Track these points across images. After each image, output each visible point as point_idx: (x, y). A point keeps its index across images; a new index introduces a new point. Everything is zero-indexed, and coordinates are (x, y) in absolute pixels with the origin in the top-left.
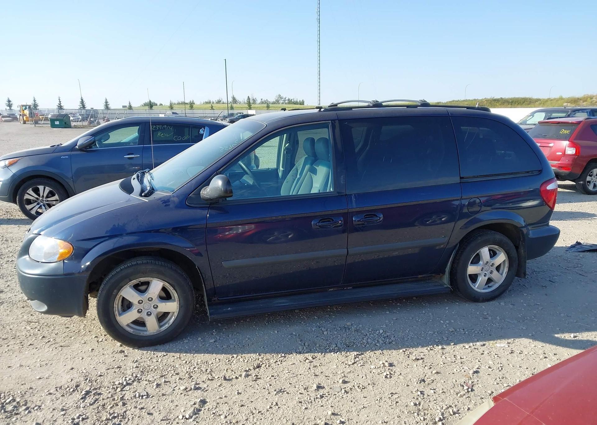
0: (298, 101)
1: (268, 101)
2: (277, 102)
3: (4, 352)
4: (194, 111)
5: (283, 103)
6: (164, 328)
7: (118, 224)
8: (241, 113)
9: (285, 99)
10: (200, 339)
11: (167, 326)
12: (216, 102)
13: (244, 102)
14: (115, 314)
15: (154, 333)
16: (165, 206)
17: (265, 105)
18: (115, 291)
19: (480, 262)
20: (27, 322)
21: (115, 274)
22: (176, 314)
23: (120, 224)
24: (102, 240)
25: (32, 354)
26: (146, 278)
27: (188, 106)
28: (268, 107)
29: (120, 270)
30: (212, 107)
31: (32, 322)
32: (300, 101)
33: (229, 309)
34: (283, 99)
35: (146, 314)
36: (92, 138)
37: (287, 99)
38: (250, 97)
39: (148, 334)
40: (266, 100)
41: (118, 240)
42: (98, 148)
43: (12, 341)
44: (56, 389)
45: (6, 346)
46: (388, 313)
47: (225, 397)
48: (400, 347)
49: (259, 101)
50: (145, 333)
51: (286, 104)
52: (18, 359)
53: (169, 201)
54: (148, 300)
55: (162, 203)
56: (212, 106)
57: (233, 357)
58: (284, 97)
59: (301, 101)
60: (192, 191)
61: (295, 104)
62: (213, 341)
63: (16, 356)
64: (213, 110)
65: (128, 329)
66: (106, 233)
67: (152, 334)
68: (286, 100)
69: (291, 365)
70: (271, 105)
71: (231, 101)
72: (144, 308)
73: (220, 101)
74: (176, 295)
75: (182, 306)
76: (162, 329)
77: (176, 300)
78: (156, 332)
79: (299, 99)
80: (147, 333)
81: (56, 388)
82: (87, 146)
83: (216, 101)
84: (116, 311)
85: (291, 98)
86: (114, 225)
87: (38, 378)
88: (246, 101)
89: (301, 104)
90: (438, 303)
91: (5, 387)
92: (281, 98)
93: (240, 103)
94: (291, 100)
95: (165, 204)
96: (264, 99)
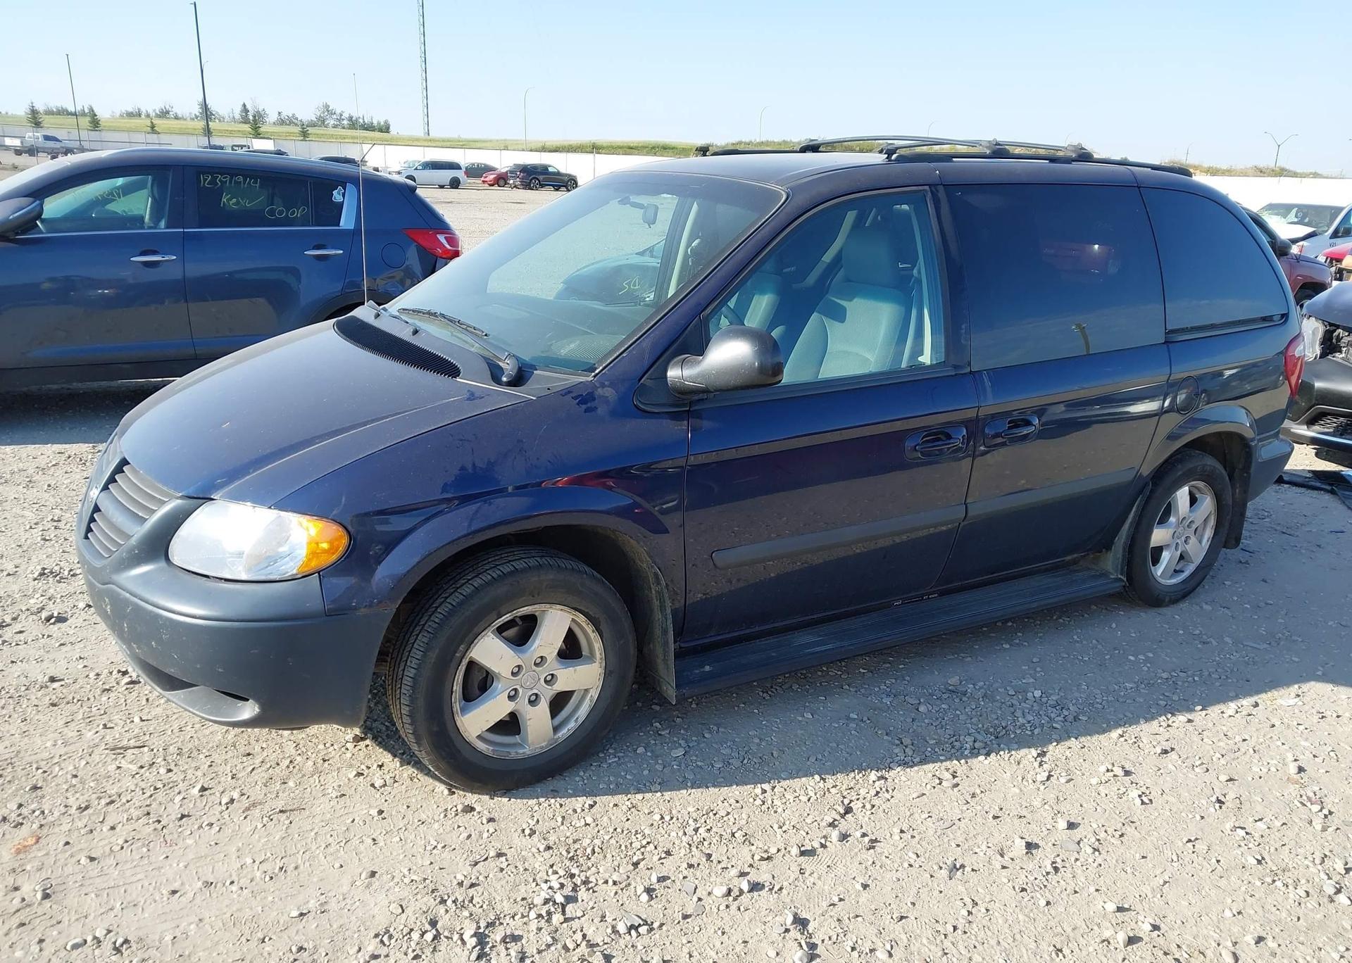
0: (375, 123)
1: (297, 119)
2: (321, 122)
3: (117, 848)
4: (103, 133)
5: (335, 126)
6: (564, 733)
7: (474, 465)
8: (242, 147)
9: (341, 115)
10: (641, 750)
11: (572, 725)
12: (156, 114)
13: (234, 118)
14: (455, 710)
15: (542, 747)
16: (586, 411)
17: (299, 129)
18: (462, 648)
19: (1171, 518)
20: (112, 750)
21: (461, 604)
22: (594, 694)
23: (480, 464)
24: (433, 510)
25: (213, 843)
26: (536, 606)
27: (85, 122)
28: (305, 134)
29: (473, 591)
30: (153, 127)
31: (130, 748)
32: (379, 123)
33: (707, 668)
34: (335, 117)
35: (527, 701)
36: (34, 205)
37: (346, 115)
38: (249, 107)
39: (528, 753)
40: (291, 115)
41: (479, 508)
42: (43, 233)
43: (114, 811)
44: (378, 940)
45: (105, 829)
46: (1008, 646)
47: (841, 900)
48: (1105, 725)
49: (272, 117)
50: (521, 751)
51: (344, 128)
52: (181, 865)
53: (594, 399)
54: (536, 664)
55: (578, 404)
56: (152, 123)
57: (764, 791)
58: (338, 112)
59: (382, 123)
60: (646, 369)
61: (366, 129)
62: (680, 752)
63: (167, 857)
64: (156, 136)
65: (481, 746)
66: (444, 489)
67: (538, 751)
68: (343, 120)
69: (919, 797)
70: (311, 130)
71: (198, 114)
72: (522, 686)
73: (168, 112)
74: (598, 645)
75: (611, 672)
76: (560, 734)
77: (598, 656)
78: (546, 746)
79: (378, 119)
80: (527, 751)
81: (376, 936)
82: (18, 227)
83: (154, 110)
84: (455, 702)
85: (355, 116)
86: (463, 468)
87: (295, 913)
88: (237, 116)
89: (381, 130)
90: (1086, 615)
91: (214, 954)
92: (332, 113)
93: (221, 120)
94: (357, 120)
95: (584, 407)
96: (287, 113)
